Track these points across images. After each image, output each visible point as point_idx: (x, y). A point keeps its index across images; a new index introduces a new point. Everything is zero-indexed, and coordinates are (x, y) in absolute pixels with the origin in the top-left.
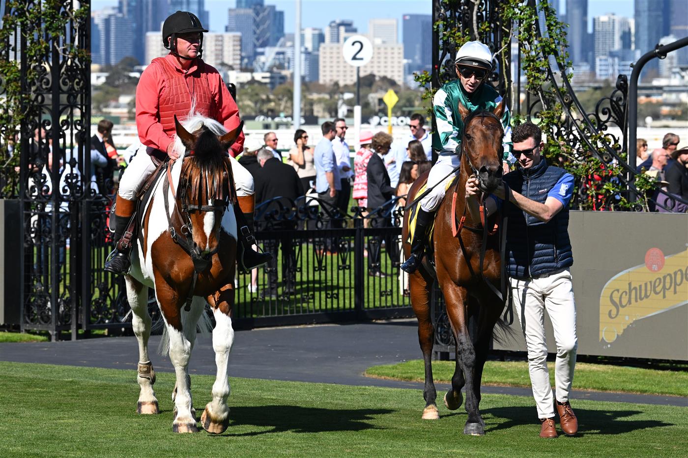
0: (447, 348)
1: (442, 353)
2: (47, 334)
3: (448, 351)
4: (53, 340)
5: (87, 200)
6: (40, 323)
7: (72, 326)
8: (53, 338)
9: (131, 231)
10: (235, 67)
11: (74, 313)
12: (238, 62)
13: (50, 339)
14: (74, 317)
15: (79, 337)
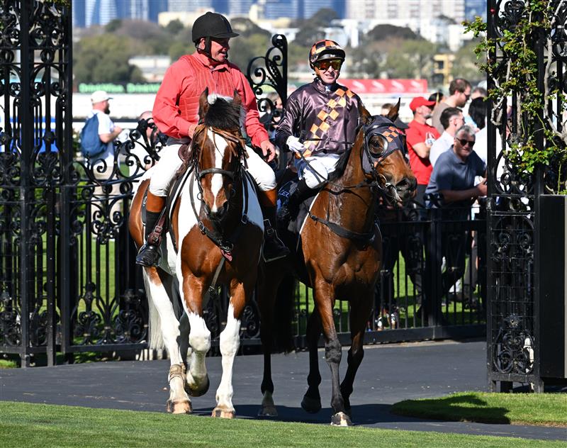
0: (507, 377)
1: (503, 383)
2: (15, 358)
3: (509, 380)
4: (24, 367)
5: (67, 185)
6: (8, 344)
7: (47, 347)
8: (24, 363)
9: (162, 225)
10: (457, 20)
11: (51, 331)
12: (462, 14)
13: (19, 365)
14: (50, 335)
15: (58, 361)
